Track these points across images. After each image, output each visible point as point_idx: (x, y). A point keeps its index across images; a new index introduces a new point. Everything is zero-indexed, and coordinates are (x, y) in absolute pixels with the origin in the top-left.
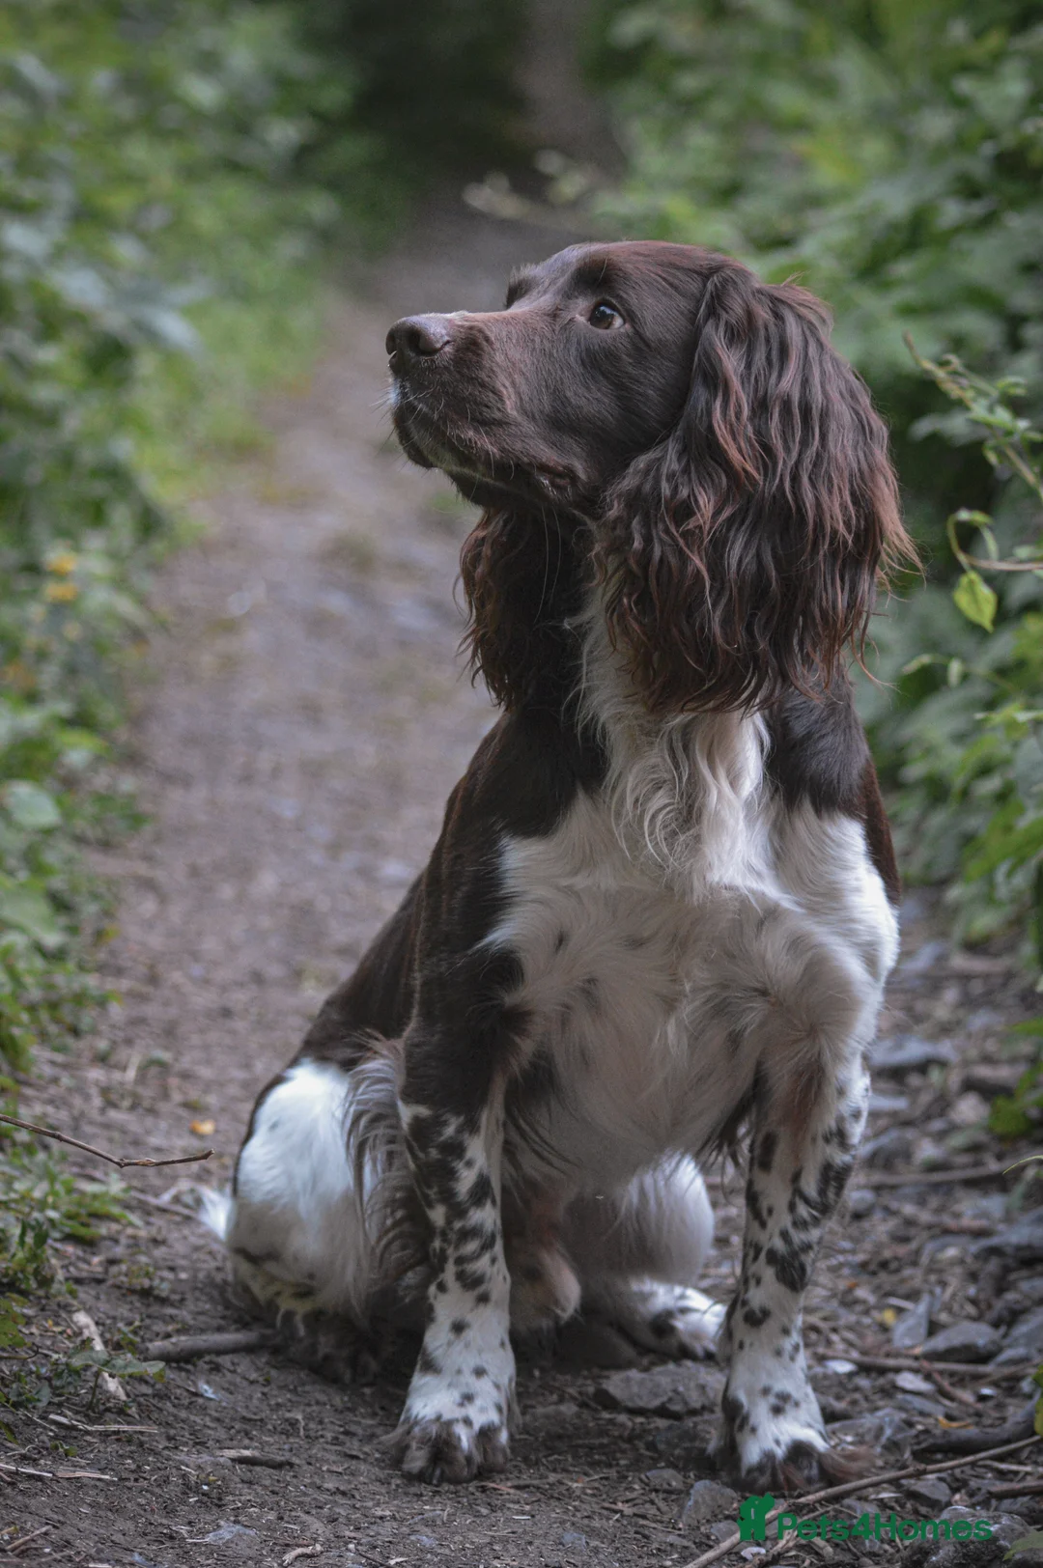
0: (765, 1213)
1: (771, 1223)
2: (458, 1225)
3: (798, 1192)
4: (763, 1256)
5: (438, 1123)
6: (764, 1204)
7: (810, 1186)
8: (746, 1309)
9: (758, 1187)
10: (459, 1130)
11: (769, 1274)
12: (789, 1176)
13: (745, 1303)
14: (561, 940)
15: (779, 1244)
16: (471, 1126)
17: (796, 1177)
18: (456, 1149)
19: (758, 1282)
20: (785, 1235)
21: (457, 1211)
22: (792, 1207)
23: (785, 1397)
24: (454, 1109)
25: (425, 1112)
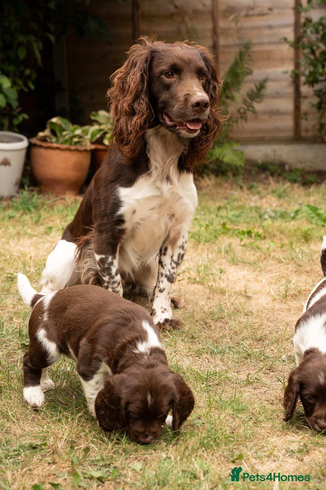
0: (164, 265)
1: (165, 268)
2: (112, 280)
3: (172, 260)
4: (164, 276)
5: (107, 258)
6: (164, 263)
7: (175, 258)
8: (159, 289)
9: (162, 260)
10: (112, 259)
11: (165, 280)
12: (170, 257)
13: (159, 287)
14: (134, 212)
16: (114, 258)
17: (172, 257)
18: (112, 263)
19: (162, 282)
20: (169, 271)
21: (113, 277)
22: (171, 264)
23: (165, 310)
24: (110, 254)
25: (103, 256)
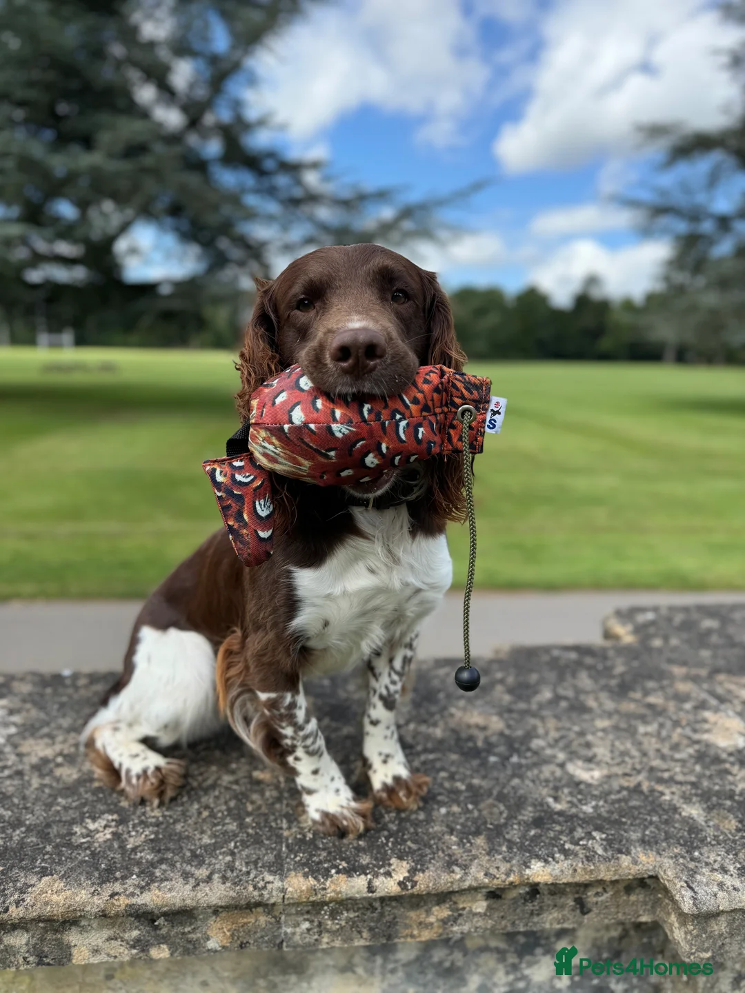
0: (378, 675)
2: (301, 733)
3: (392, 668)
4: (377, 695)
5: (282, 698)
6: (377, 671)
7: (398, 665)
8: (370, 719)
9: (374, 664)
10: (293, 696)
11: (380, 705)
12: (388, 659)
13: (369, 716)
15: (384, 692)
17: (390, 662)
18: (293, 705)
19: (375, 706)
21: (301, 728)
22: (390, 676)
23: (388, 756)
24: (288, 690)
25: (273, 695)
